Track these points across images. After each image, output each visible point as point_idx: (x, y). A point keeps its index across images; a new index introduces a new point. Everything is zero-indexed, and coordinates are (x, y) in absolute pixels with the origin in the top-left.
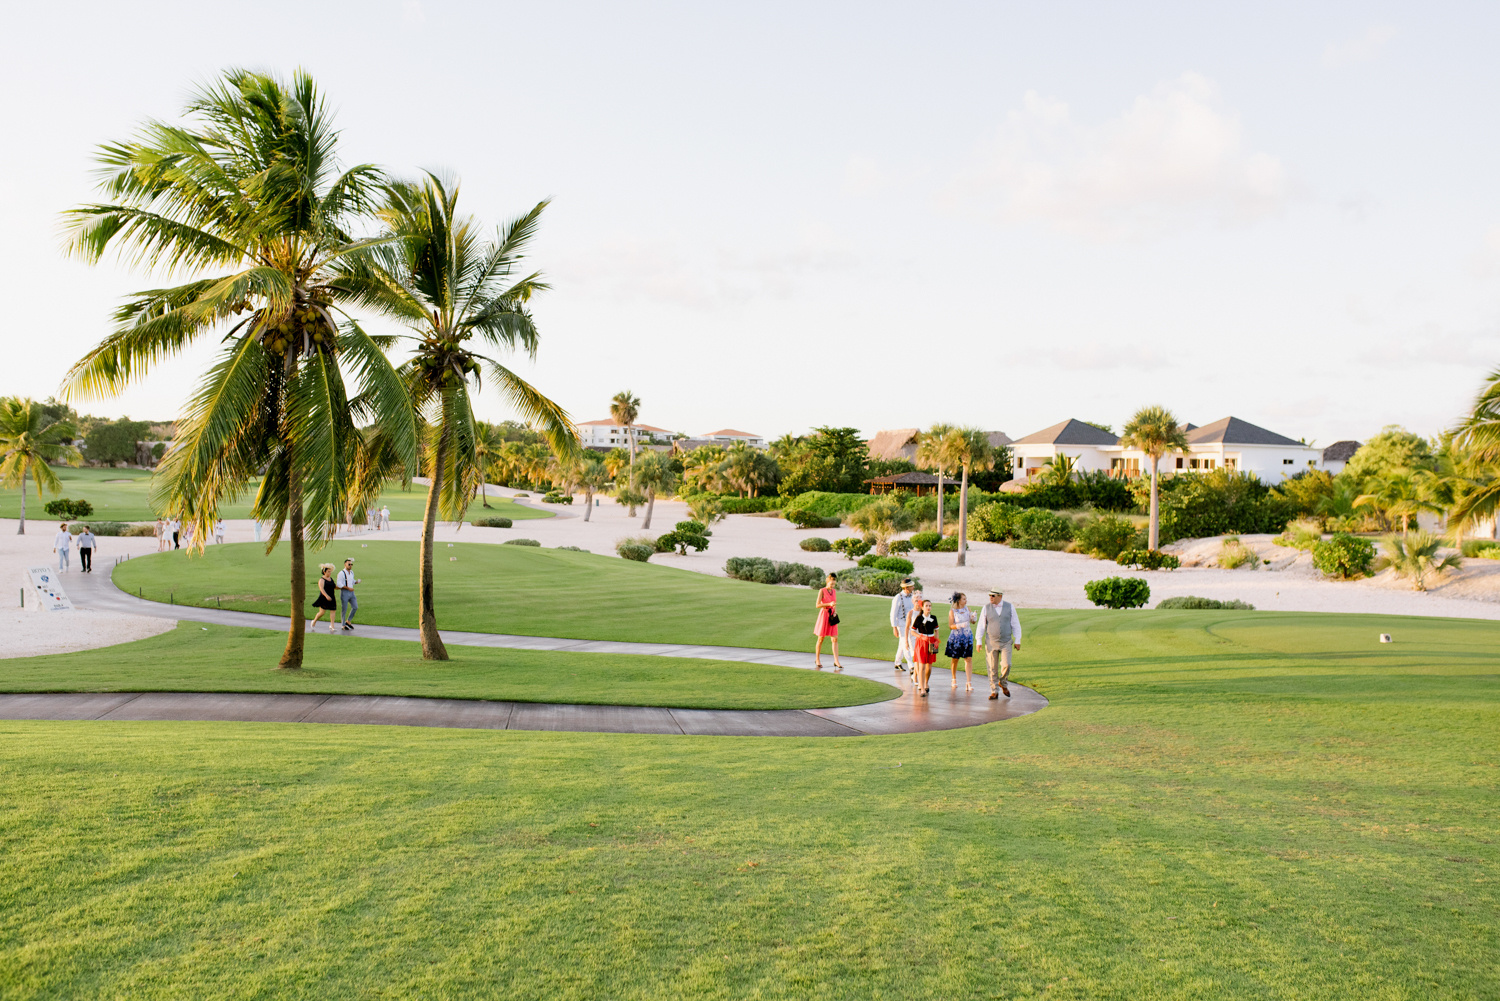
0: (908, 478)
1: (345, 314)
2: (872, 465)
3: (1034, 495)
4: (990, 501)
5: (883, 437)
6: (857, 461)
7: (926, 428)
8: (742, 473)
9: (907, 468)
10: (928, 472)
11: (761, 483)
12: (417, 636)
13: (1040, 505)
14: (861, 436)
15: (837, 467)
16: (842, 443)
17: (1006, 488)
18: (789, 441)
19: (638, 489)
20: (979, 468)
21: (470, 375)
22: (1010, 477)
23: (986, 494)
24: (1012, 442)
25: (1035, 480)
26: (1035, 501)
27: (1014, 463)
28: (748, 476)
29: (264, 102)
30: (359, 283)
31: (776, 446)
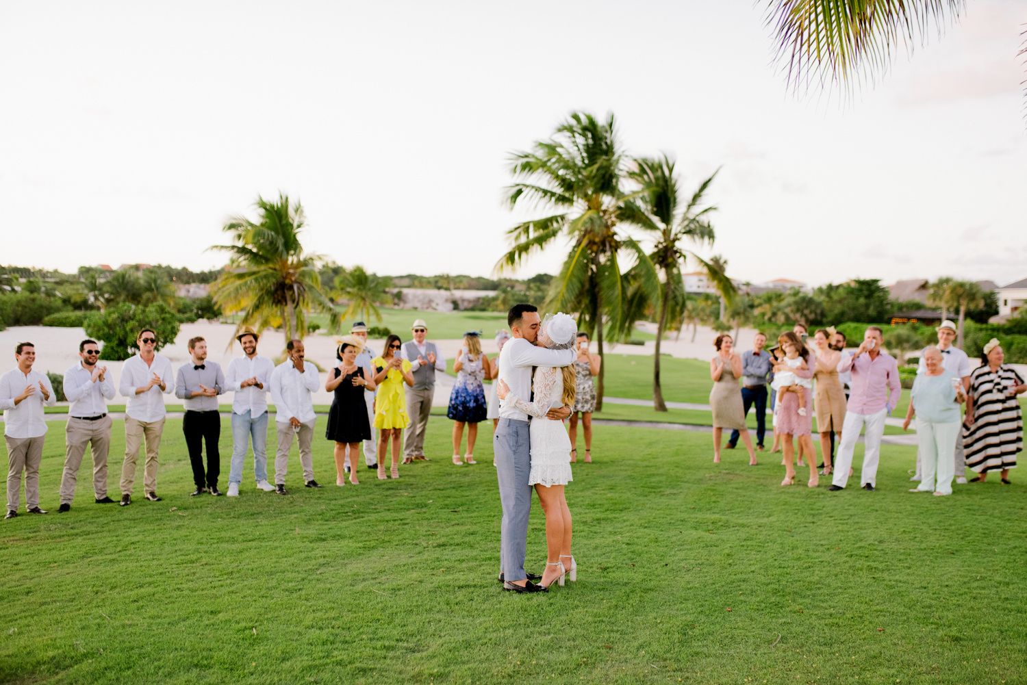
0: (920, 314)
1: (624, 230)
2: (892, 305)
3: (1015, 326)
4: (981, 330)
5: (900, 284)
6: (881, 302)
7: (933, 279)
8: (798, 310)
9: (918, 307)
10: (934, 309)
11: (812, 317)
12: (652, 404)
13: (1020, 333)
14: (882, 284)
15: (867, 306)
16: (868, 289)
17: (993, 321)
18: (830, 287)
19: (728, 321)
20: (972, 306)
21: (682, 259)
22: (996, 313)
23: (979, 326)
24: (997, 287)
25: (1017, 315)
26: (1016, 330)
27: (1001, 303)
28: (802, 312)
29: (591, 128)
30: (629, 213)
31: (820, 290)
